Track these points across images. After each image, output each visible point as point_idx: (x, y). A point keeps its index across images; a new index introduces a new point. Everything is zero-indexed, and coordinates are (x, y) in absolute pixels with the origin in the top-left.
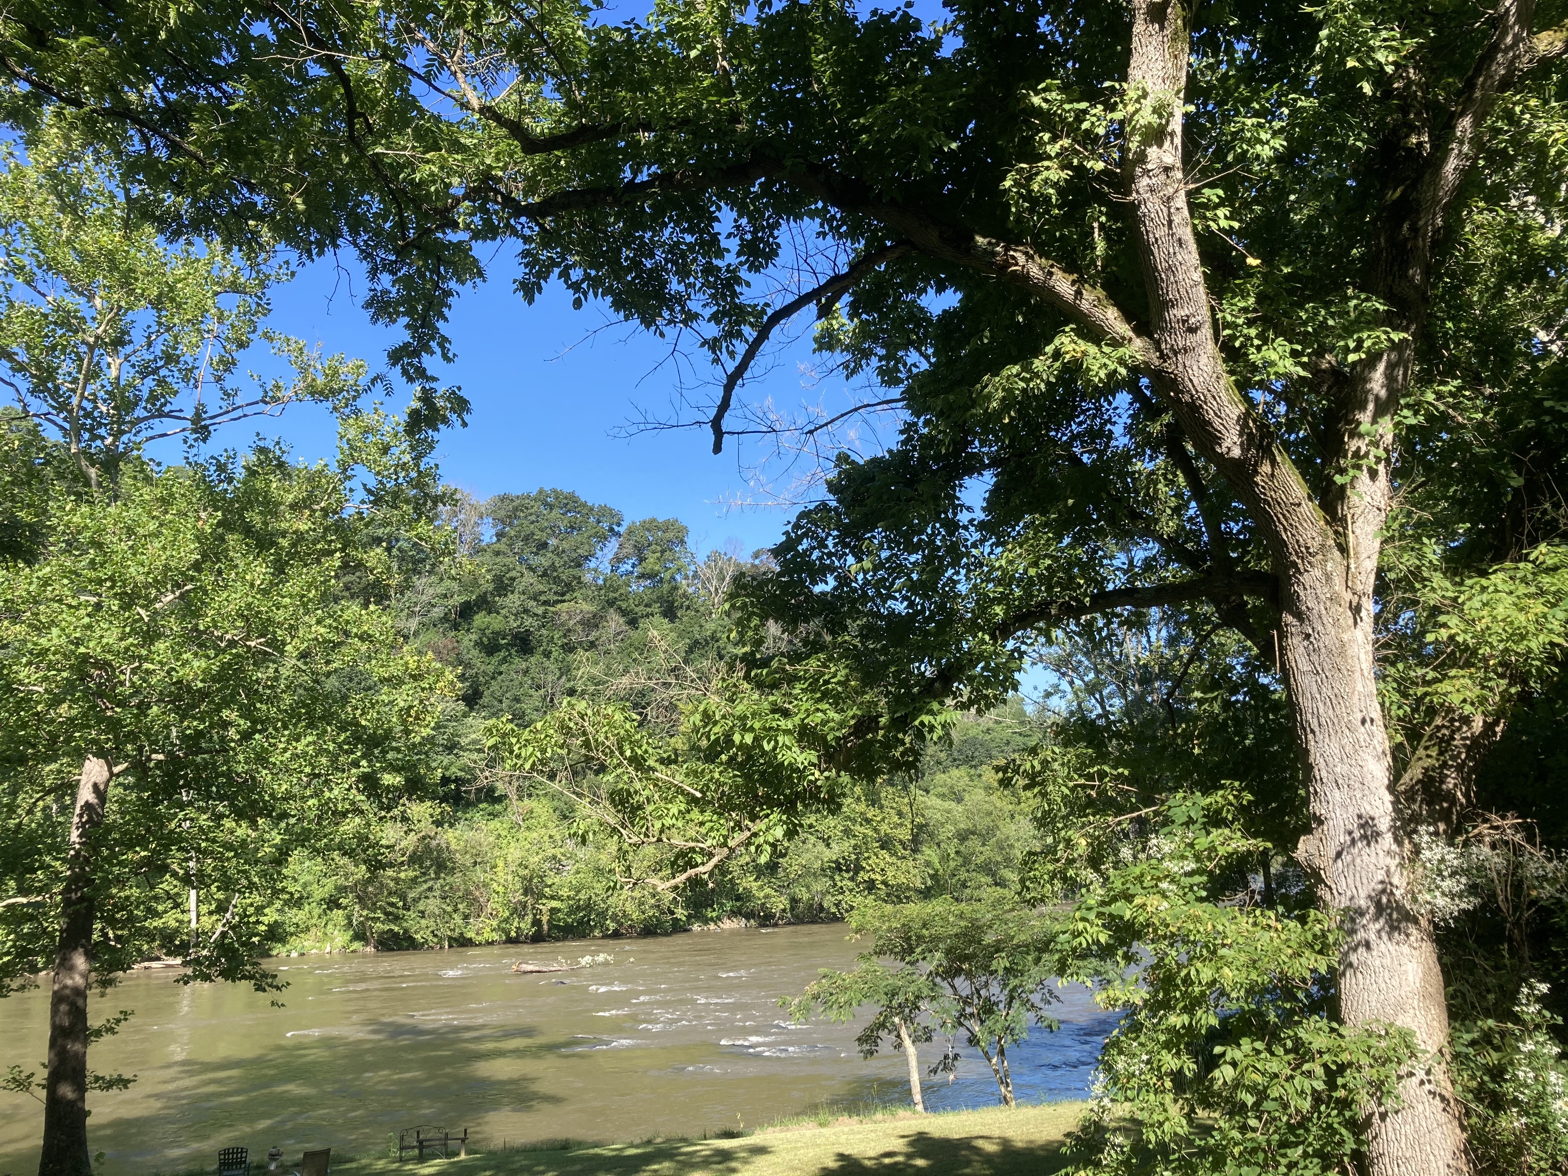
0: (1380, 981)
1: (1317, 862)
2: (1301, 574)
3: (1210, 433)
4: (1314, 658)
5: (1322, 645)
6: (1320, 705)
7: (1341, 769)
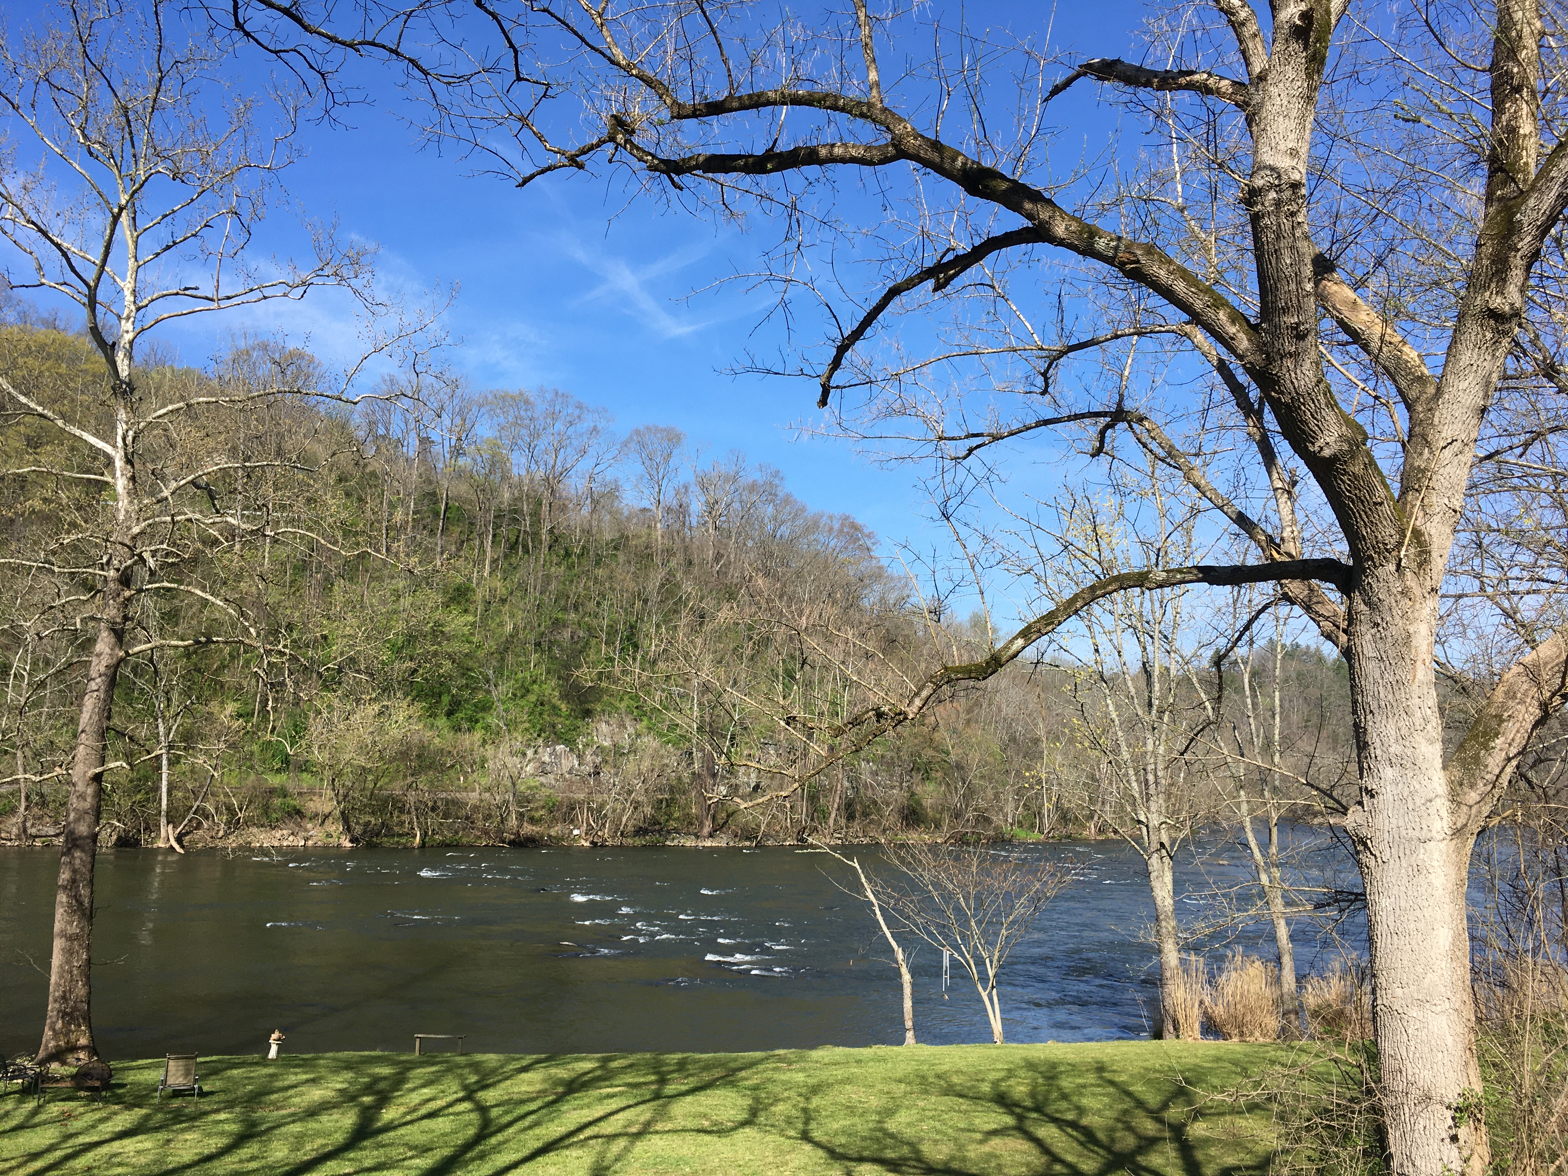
0: (1413, 942)
1: (1364, 832)
2: (1375, 567)
3: (1304, 432)
4: (1380, 645)
5: (1389, 635)
6: (1381, 688)
7: (1395, 749)
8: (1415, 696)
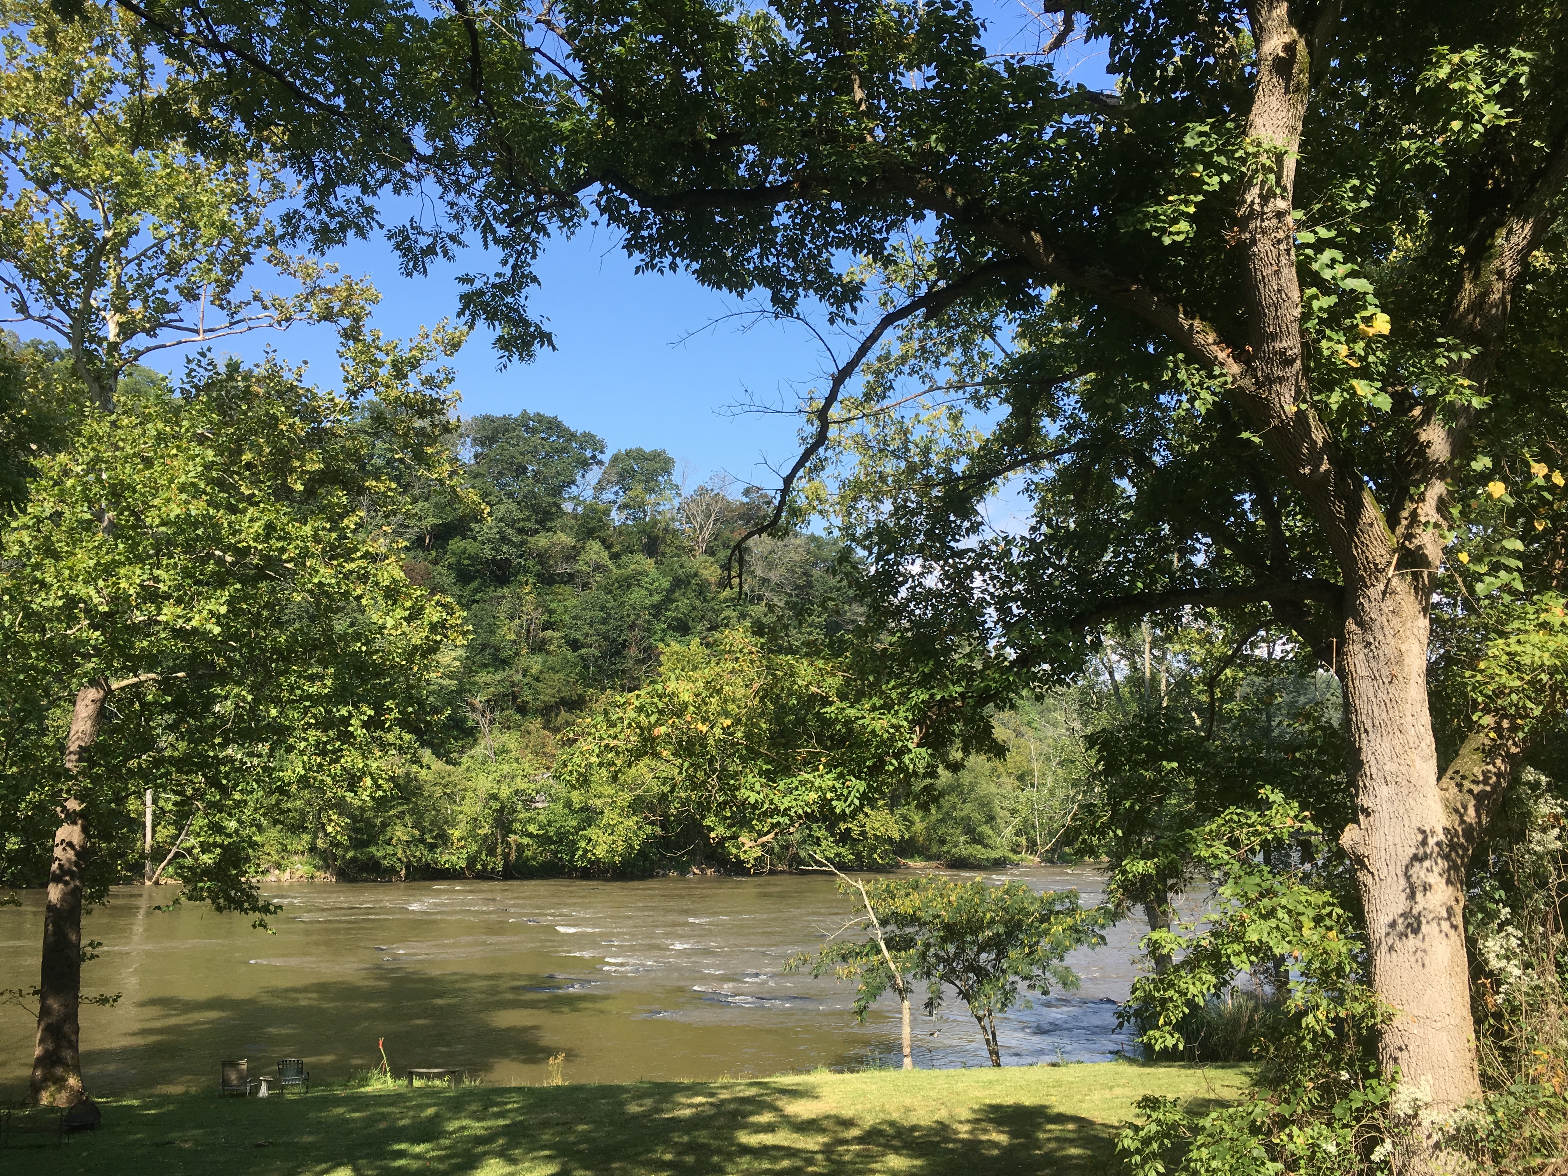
1: (1361, 850)
2: (1366, 587)
4: (1373, 664)
5: (1381, 654)
6: (1374, 707)
7: (1390, 767)
8: (1408, 714)
